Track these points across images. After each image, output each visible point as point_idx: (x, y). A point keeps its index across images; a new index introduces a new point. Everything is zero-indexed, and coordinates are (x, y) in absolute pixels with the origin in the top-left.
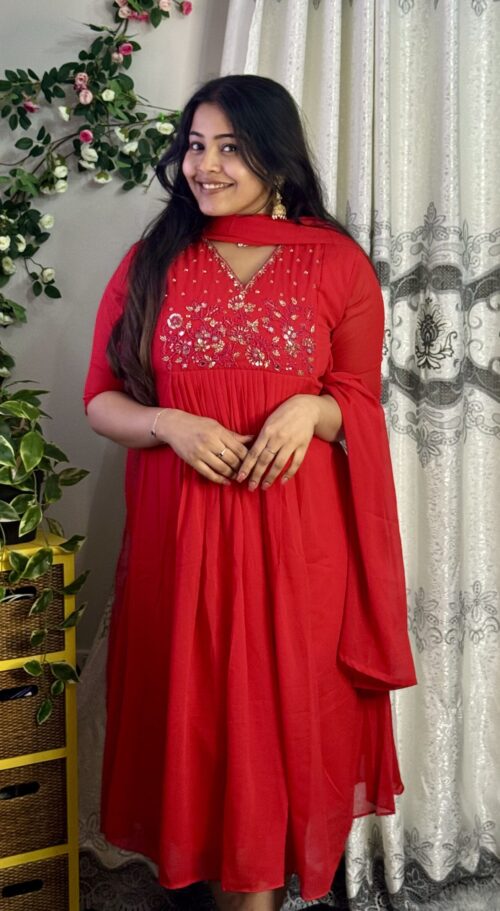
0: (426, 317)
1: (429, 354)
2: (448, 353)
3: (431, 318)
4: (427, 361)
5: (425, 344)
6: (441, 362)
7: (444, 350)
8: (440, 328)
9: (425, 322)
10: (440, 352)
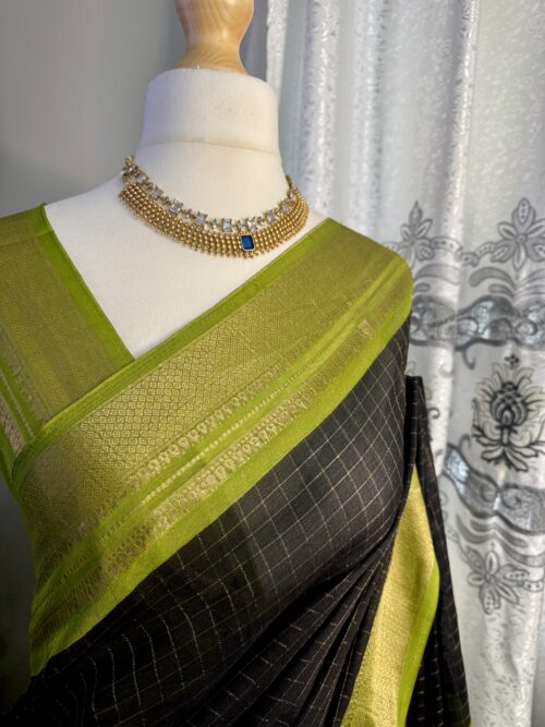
0: (504, 385)
1: (509, 444)
3: (516, 388)
4: (504, 454)
5: (501, 428)
6: (529, 462)
7: (537, 442)
8: (532, 407)
9: (501, 392)
10: (529, 446)
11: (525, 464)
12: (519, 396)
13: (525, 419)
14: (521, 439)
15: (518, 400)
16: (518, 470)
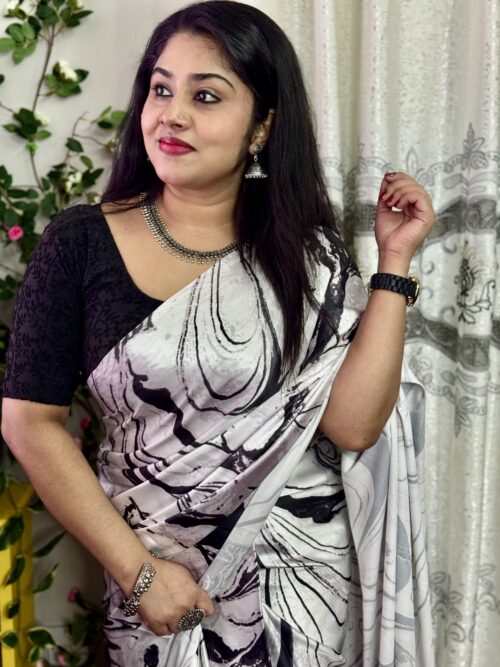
2: (485, 305)
11: (473, 317)
12: (468, 268)
13: (473, 285)
14: (470, 300)
15: (468, 271)
16: (469, 323)
